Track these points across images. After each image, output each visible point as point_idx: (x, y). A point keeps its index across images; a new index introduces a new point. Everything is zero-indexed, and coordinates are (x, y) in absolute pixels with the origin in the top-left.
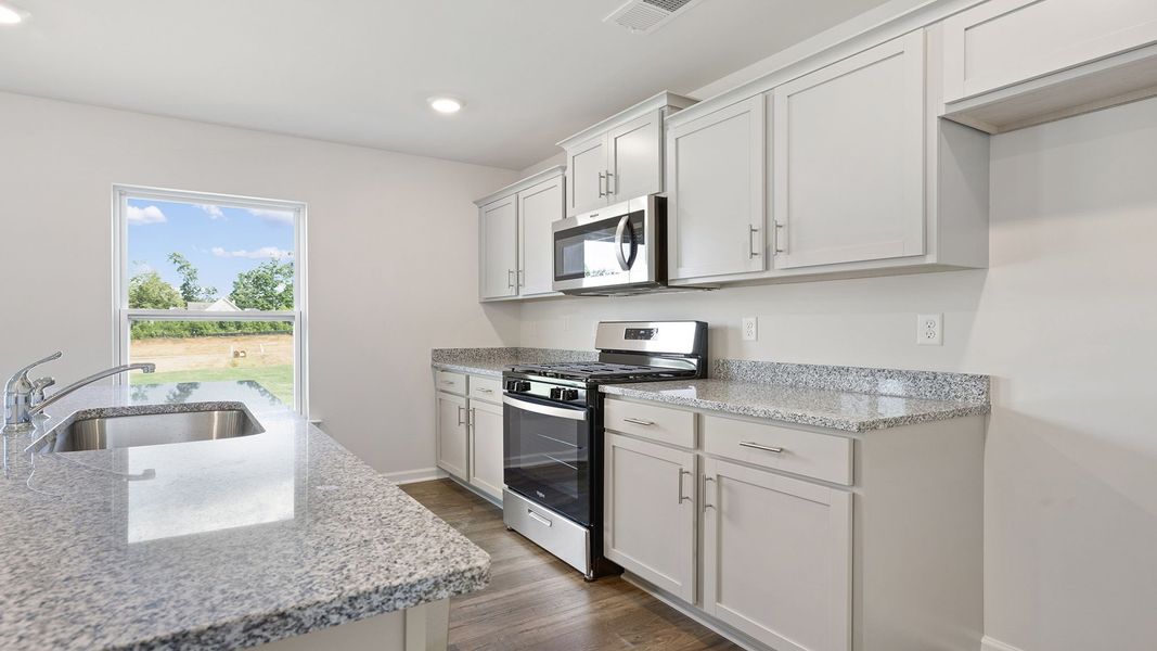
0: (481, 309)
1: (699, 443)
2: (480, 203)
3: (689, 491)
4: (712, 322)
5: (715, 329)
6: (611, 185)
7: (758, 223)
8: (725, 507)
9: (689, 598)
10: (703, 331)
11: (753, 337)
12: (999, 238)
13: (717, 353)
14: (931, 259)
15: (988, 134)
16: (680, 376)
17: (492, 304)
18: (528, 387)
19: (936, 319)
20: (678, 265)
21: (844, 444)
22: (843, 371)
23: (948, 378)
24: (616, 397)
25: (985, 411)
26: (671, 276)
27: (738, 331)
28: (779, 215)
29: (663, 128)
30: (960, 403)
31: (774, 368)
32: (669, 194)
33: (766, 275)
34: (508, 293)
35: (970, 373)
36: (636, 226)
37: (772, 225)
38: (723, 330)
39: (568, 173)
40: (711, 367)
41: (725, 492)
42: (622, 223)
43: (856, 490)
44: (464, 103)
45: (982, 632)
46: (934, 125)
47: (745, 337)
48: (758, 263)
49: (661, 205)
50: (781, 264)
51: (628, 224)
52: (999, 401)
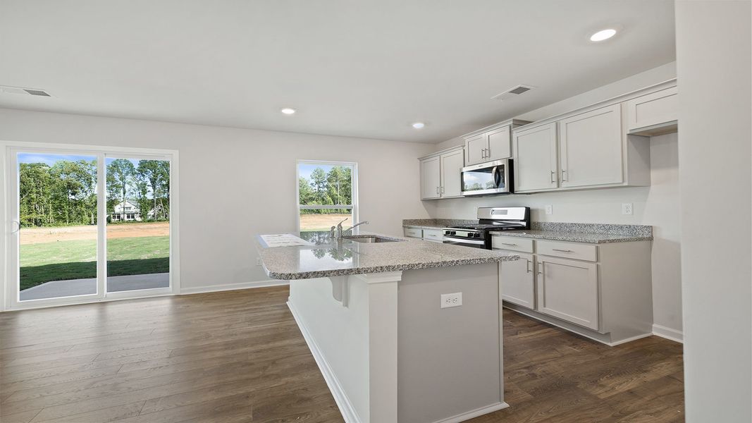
0: (421, 202)
1: (534, 250)
2: (421, 159)
3: (531, 268)
4: (532, 207)
5: (533, 210)
6: (487, 153)
7: (554, 170)
8: (546, 273)
9: (532, 307)
10: (528, 211)
11: (551, 213)
12: (654, 175)
13: (534, 219)
14: (626, 184)
15: (649, 137)
16: (518, 229)
17: (427, 201)
18: (455, 233)
19: (630, 205)
20: (519, 185)
21: (593, 248)
22: (591, 226)
23: (635, 227)
24: (497, 235)
25: (651, 239)
26: (516, 189)
27: (544, 211)
28: (563, 167)
29: (511, 132)
30: (640, 236)
31: (561, 225)
32: (515, 157)
33: (558, 189)
34: (435, 196)
35: (645, 225)
36: (500, 171)
37: (560, 172)
38: (537, 210)
39: (466, 148)
40: (532, 225)
41: (546, 268)
42: (494, 169)
43: (598, 263)
44: (425, 124)
45: (653, 323)
46: (625, 137)
47: (547, 213)
48: (555, 185)
49: (511, 162)
50: (564, 186)
51: (497, 170)
52: (656, 235)
